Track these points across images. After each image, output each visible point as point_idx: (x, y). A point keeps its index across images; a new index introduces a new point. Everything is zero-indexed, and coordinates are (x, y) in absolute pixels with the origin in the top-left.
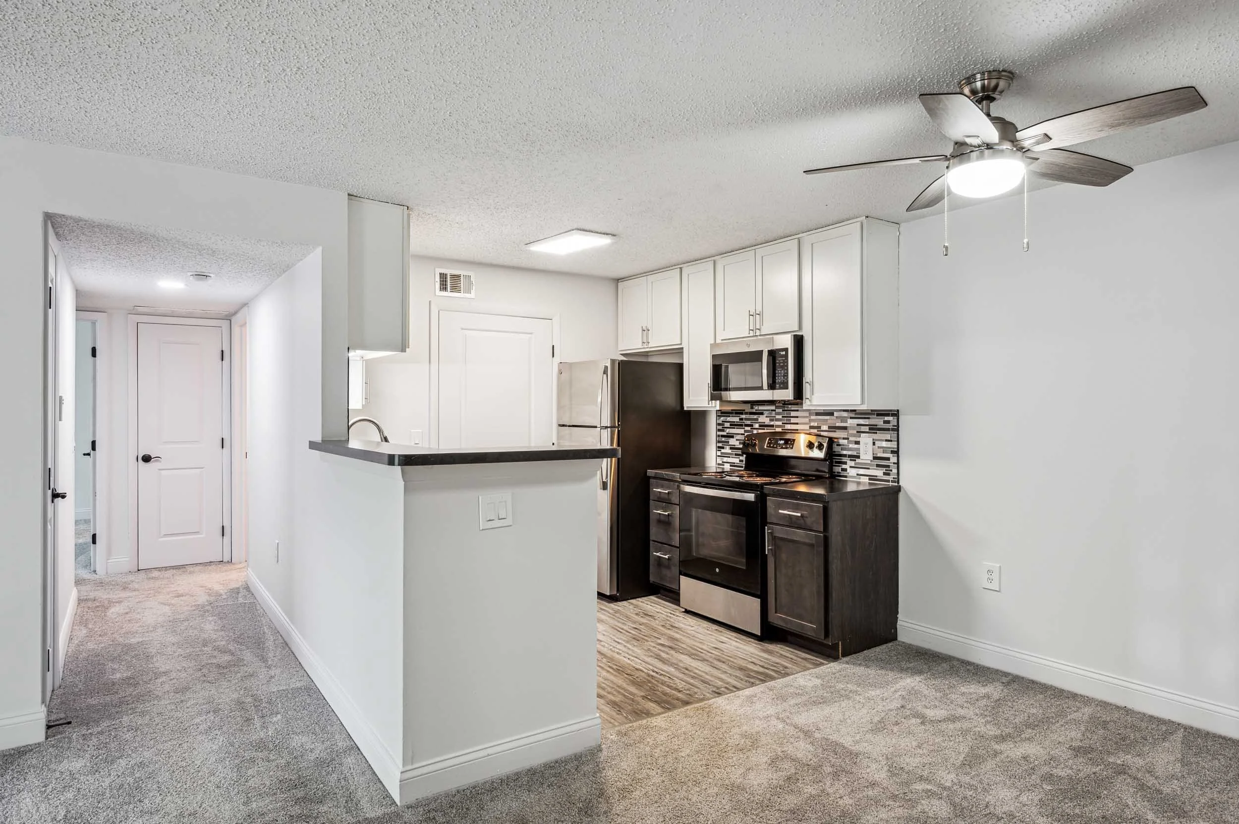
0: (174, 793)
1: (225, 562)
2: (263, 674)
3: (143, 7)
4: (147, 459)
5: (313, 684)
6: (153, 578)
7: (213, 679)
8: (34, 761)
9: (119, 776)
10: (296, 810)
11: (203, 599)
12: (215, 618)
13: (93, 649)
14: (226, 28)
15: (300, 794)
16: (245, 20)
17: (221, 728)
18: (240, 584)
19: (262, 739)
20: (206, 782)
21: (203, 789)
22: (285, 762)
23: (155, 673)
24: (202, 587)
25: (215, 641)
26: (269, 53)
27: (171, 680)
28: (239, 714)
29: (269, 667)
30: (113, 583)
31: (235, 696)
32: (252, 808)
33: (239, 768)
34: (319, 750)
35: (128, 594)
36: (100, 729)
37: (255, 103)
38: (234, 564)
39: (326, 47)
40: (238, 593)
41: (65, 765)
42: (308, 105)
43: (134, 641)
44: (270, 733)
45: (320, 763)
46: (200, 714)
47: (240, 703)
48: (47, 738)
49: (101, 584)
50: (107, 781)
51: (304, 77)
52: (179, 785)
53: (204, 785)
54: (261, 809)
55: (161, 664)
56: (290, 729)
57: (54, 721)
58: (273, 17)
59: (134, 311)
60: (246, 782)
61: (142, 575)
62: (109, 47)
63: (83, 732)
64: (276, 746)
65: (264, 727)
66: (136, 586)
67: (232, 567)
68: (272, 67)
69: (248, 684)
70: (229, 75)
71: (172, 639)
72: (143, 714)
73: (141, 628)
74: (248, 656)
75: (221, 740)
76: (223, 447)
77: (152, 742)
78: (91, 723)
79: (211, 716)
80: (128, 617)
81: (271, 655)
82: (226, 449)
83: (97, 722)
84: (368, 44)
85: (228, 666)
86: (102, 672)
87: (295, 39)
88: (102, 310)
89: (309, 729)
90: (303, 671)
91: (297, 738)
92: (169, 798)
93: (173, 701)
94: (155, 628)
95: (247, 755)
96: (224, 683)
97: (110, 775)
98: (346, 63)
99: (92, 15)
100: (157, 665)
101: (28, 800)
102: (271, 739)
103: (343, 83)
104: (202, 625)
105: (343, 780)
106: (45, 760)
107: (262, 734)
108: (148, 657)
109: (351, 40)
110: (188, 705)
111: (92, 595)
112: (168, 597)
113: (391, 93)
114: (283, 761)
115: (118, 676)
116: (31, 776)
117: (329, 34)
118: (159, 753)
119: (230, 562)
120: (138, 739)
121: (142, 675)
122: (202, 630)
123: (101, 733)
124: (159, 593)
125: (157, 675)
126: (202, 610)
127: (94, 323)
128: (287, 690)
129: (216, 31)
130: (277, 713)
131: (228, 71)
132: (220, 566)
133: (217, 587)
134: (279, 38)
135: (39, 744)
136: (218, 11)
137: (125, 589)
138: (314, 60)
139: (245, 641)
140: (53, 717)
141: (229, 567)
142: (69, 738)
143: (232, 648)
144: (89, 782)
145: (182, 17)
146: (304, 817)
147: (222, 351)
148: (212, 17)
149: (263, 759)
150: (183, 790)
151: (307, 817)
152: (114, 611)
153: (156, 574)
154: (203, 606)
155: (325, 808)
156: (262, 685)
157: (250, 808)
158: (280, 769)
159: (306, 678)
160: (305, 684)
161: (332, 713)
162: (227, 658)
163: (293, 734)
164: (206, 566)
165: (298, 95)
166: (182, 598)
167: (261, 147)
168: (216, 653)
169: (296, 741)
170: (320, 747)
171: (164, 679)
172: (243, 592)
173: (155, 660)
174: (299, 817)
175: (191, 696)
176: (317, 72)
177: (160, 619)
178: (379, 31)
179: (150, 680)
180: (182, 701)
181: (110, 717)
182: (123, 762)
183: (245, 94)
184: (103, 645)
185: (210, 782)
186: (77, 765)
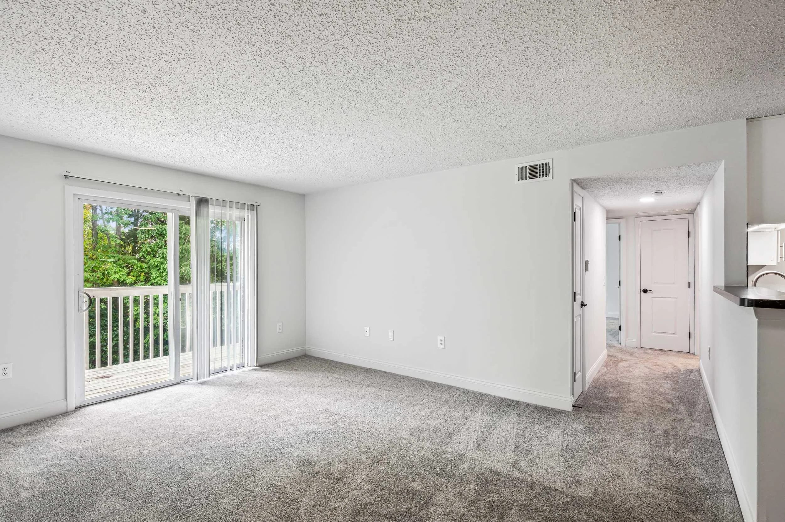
0: (613, 461)
1: (690, 354)
2: (687, 422)
3: (576, 74)
4: (645, 291)
5: (718, 441)
6: (646, 353)
7: (656, 414)
8: (565, 418)
9: (593, 441)
10: (675, 507)
11: (669, 370)
12: (671, 382)
13: (605, 379)
14: (616, 62)
15: (682, 500)
16: (623, 53)
17: (650, 441)
18: (695, 368)
19: (670, 458)
20: (631, 464)
21: (628, 467)
22: (679, 477)
23: (628, 400)
24: (671, 364)
25: (666, 395)
26: (646, 62)
27: (634, 406)
28: (663, 438)
29: (693, 420)
30: (627, 351)
31: (665, 427)
32: (649, 491)
33: (651, 466)
34: (705, 481)
35: (631, 358)
36: (594, 416)
37: (653, 91)
38: (696, 356)
39: (678, 40)
40: (691, 372)
41: (574, 425)
42: (685, 78)
43: (625, 381)
44: (677, 457)
45: (703, 490)
46: (642, 429)
47: (666, 433)
48: (573, 411)
49: (621, 350)
50: (588, 440)
51: (673, 64)
52: (617, 458)
53: (629, 465)
54: (653, 494)
55: (633, 397)
56: (691, 460)
57: (578, 405)
58: (637, 43)
59: (638, 215)
60: (652, 475)
61: (642, 350)
62: (573, 98)
63: (586, 414)
64: (678, 466)
65: (675, 451)
66: (637, 355)
67: (695, 357)
68: (651, 68)
69: (675, 424)
70: (630, 84)
71: (644, 386)
72: (615, 417)
73: (630, 376)
74: (682, 409)
75: (647, 447)
76: (689, 287)
77: (613, 432)
78: (591, 412)
79: (647, 433)
80: (627, 369)
81: (697, 413)
82: (692, 288)
83: (594, 413)
84: (707, 22)
85: (669, 410)
86: (605, 391)
87: (656, 46)
88: (622, 217)
89: (704, 466)
90: (716, 431)
91: (693, 468)
92: (610, 462)
93: (631, 417)
94: (638, 378)
95: (658, 462)
96: (662, 419)
97: (590, 438)
98: (698, 41)
99: (560, 89)
100: (630, 396)
101: (557, 432)
102: (676, 460)
103: (702, 55)
104: (662, 384)
105: (715, 509)
106: (568, 419)
107: (672, 455)
108: (628, 391)
109: (692, 27)
110: (638, 422)
111: (615, 354)
112: (650, 364)
113: (744, 41)
114: (678, 476)
115: (611, 395)
116: (561, 424)
117: (675, 32)
118: (615, 438)
119: (694, 354)
120: (607, 428)
121: (622, 399)
122: (661, 386)
123: (594, 418)
124: (647, 361)
125: (629, 401)
126: (666, 376)
127: (620, 224)
128: (699, 437)
129: (612, 67)
130: (686, 448)
131: (629, 83)
132: (687, 355)
133: (680, 366)
134: (647, 51)
135: (569, 412)
136: (608, 57)
137: (631, 355)
138: (674, 51)
139: (684, 400)
140: (578, 403)
141: (692, 356)
142: (581, 415)
143: (674, 401)
144: (581, 437)
145: (594, 69)
146: (677, 514)
147: (689, 232)
148: (607, 62)
149: (667, 469)
150: (618, 462)
151: (679, 515)
152: (621, 364)
153: (649, 351)
154: (668, 374)
155: (694, 517)
156: (684, 428)
157: (648, 490)
158: (675, 479)
159: (715, 435)
160: (712, 439)
161: (726, 464)
162: (670, 406)
163: (691, 464)
164: (678, 353)
165: (676, 75)
166: (658, 367)
167: (669, 113)
168: (663, 401)
169: (692, 469)
170: (707, 480)
171: (631, 404)
172: (696, 373)
173: (631, 393)
174: (675, 511)
175: (641, 418)
176: (681, 57)
177: (642, 374)
178: (710, 10)
179: (625, 402)
180: (635, 419)
181: (600, 412)
182: (597, 435)
183: (644, 89)
184: (610, 379)
185: (632, 465)
186: (579, 427)
